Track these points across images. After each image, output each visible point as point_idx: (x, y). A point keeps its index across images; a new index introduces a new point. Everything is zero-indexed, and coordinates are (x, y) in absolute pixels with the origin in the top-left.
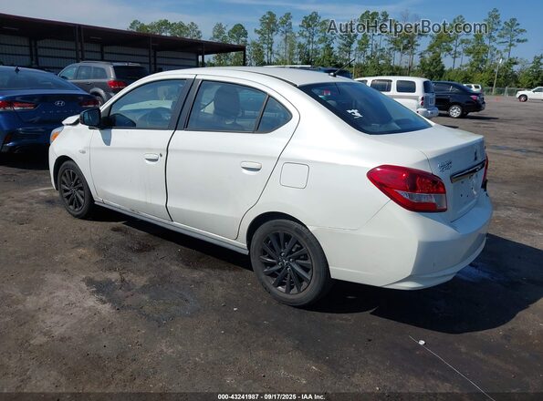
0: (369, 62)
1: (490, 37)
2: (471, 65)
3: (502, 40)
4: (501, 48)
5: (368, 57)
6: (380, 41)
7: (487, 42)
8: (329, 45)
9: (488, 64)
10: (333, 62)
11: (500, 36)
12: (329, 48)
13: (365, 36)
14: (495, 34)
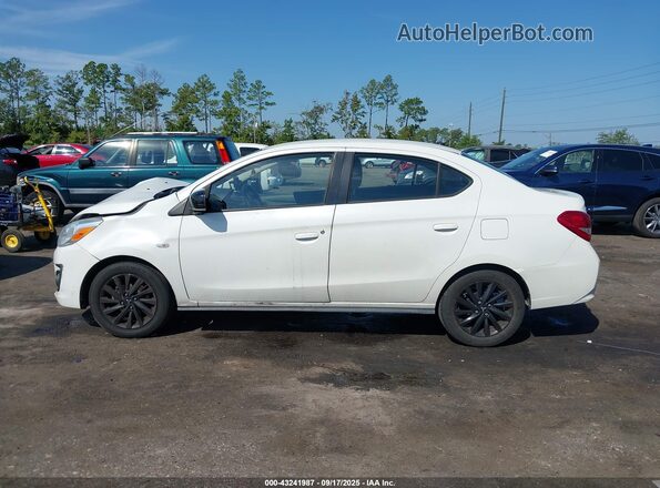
0: (103, 125)
1: (240, 99)
2: (225, 128)
3: (251, 102)
4: (253, 110)
5: (101, 118)
6: (114, 99)
7: (237, 104)
8: (43, 102)
9: (242, 127)
10: (54, 125)
11: (249, 98)
12: (42, 105)
13: (94, 91)
14: (244, 96)
